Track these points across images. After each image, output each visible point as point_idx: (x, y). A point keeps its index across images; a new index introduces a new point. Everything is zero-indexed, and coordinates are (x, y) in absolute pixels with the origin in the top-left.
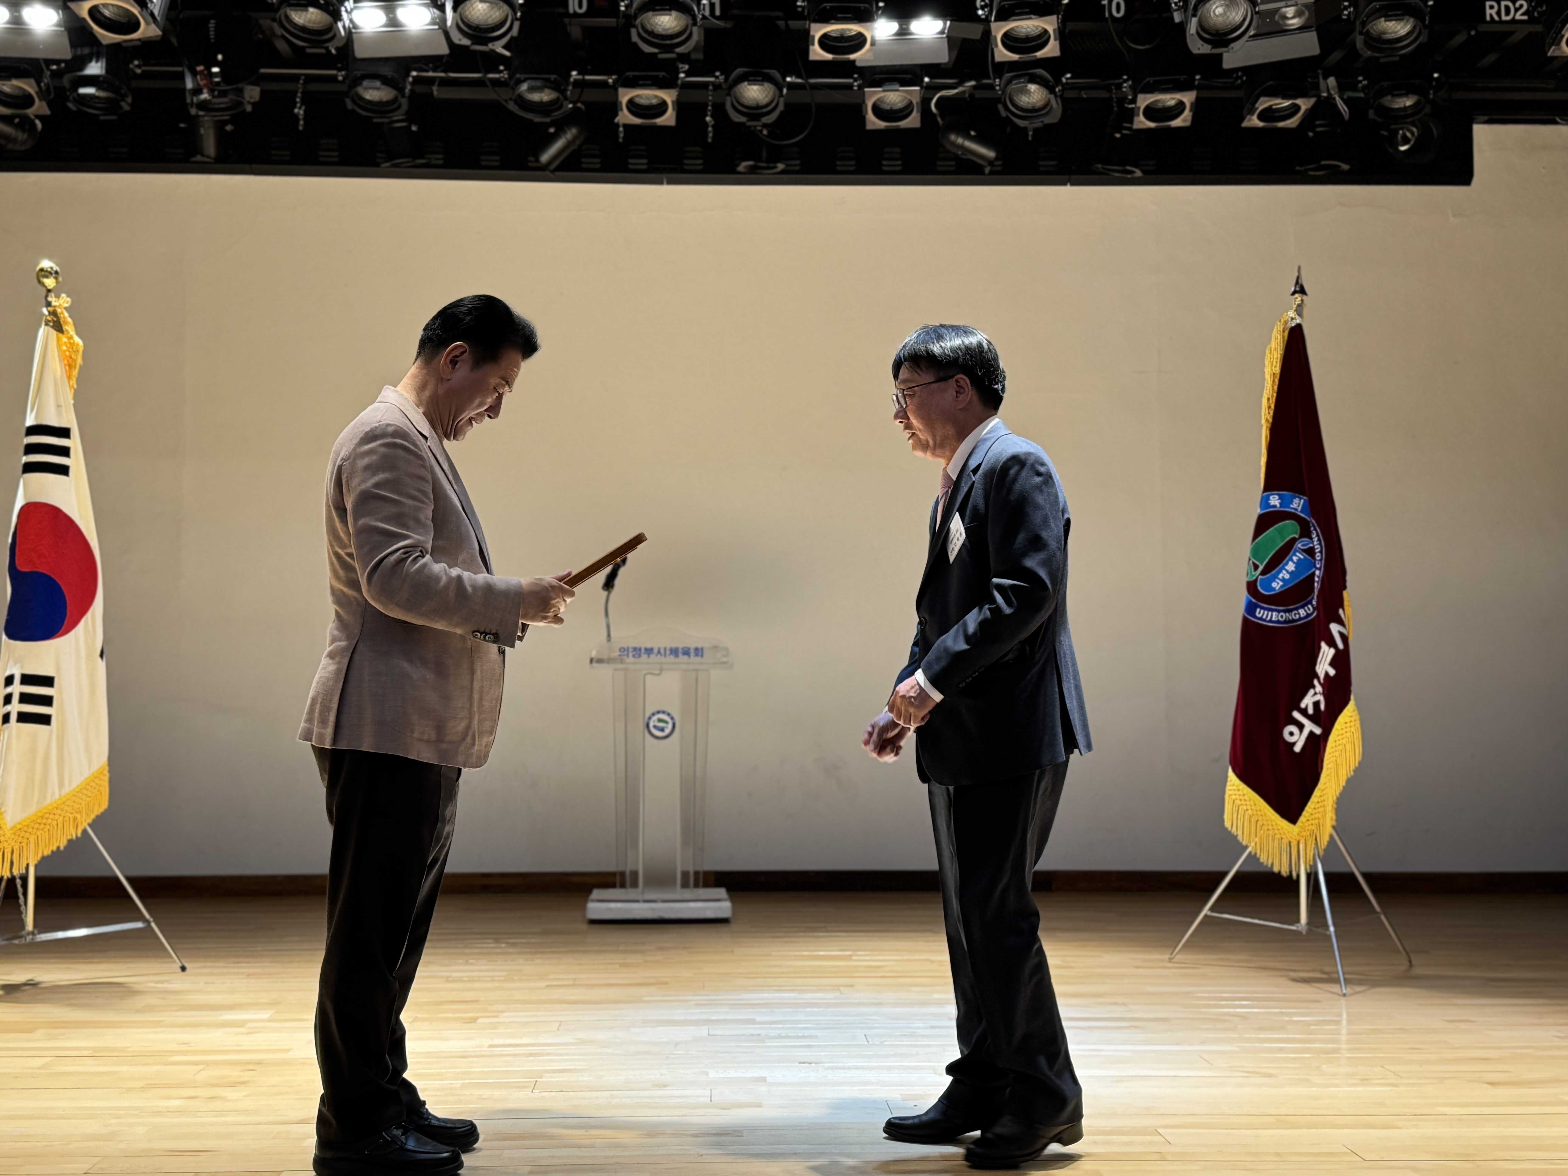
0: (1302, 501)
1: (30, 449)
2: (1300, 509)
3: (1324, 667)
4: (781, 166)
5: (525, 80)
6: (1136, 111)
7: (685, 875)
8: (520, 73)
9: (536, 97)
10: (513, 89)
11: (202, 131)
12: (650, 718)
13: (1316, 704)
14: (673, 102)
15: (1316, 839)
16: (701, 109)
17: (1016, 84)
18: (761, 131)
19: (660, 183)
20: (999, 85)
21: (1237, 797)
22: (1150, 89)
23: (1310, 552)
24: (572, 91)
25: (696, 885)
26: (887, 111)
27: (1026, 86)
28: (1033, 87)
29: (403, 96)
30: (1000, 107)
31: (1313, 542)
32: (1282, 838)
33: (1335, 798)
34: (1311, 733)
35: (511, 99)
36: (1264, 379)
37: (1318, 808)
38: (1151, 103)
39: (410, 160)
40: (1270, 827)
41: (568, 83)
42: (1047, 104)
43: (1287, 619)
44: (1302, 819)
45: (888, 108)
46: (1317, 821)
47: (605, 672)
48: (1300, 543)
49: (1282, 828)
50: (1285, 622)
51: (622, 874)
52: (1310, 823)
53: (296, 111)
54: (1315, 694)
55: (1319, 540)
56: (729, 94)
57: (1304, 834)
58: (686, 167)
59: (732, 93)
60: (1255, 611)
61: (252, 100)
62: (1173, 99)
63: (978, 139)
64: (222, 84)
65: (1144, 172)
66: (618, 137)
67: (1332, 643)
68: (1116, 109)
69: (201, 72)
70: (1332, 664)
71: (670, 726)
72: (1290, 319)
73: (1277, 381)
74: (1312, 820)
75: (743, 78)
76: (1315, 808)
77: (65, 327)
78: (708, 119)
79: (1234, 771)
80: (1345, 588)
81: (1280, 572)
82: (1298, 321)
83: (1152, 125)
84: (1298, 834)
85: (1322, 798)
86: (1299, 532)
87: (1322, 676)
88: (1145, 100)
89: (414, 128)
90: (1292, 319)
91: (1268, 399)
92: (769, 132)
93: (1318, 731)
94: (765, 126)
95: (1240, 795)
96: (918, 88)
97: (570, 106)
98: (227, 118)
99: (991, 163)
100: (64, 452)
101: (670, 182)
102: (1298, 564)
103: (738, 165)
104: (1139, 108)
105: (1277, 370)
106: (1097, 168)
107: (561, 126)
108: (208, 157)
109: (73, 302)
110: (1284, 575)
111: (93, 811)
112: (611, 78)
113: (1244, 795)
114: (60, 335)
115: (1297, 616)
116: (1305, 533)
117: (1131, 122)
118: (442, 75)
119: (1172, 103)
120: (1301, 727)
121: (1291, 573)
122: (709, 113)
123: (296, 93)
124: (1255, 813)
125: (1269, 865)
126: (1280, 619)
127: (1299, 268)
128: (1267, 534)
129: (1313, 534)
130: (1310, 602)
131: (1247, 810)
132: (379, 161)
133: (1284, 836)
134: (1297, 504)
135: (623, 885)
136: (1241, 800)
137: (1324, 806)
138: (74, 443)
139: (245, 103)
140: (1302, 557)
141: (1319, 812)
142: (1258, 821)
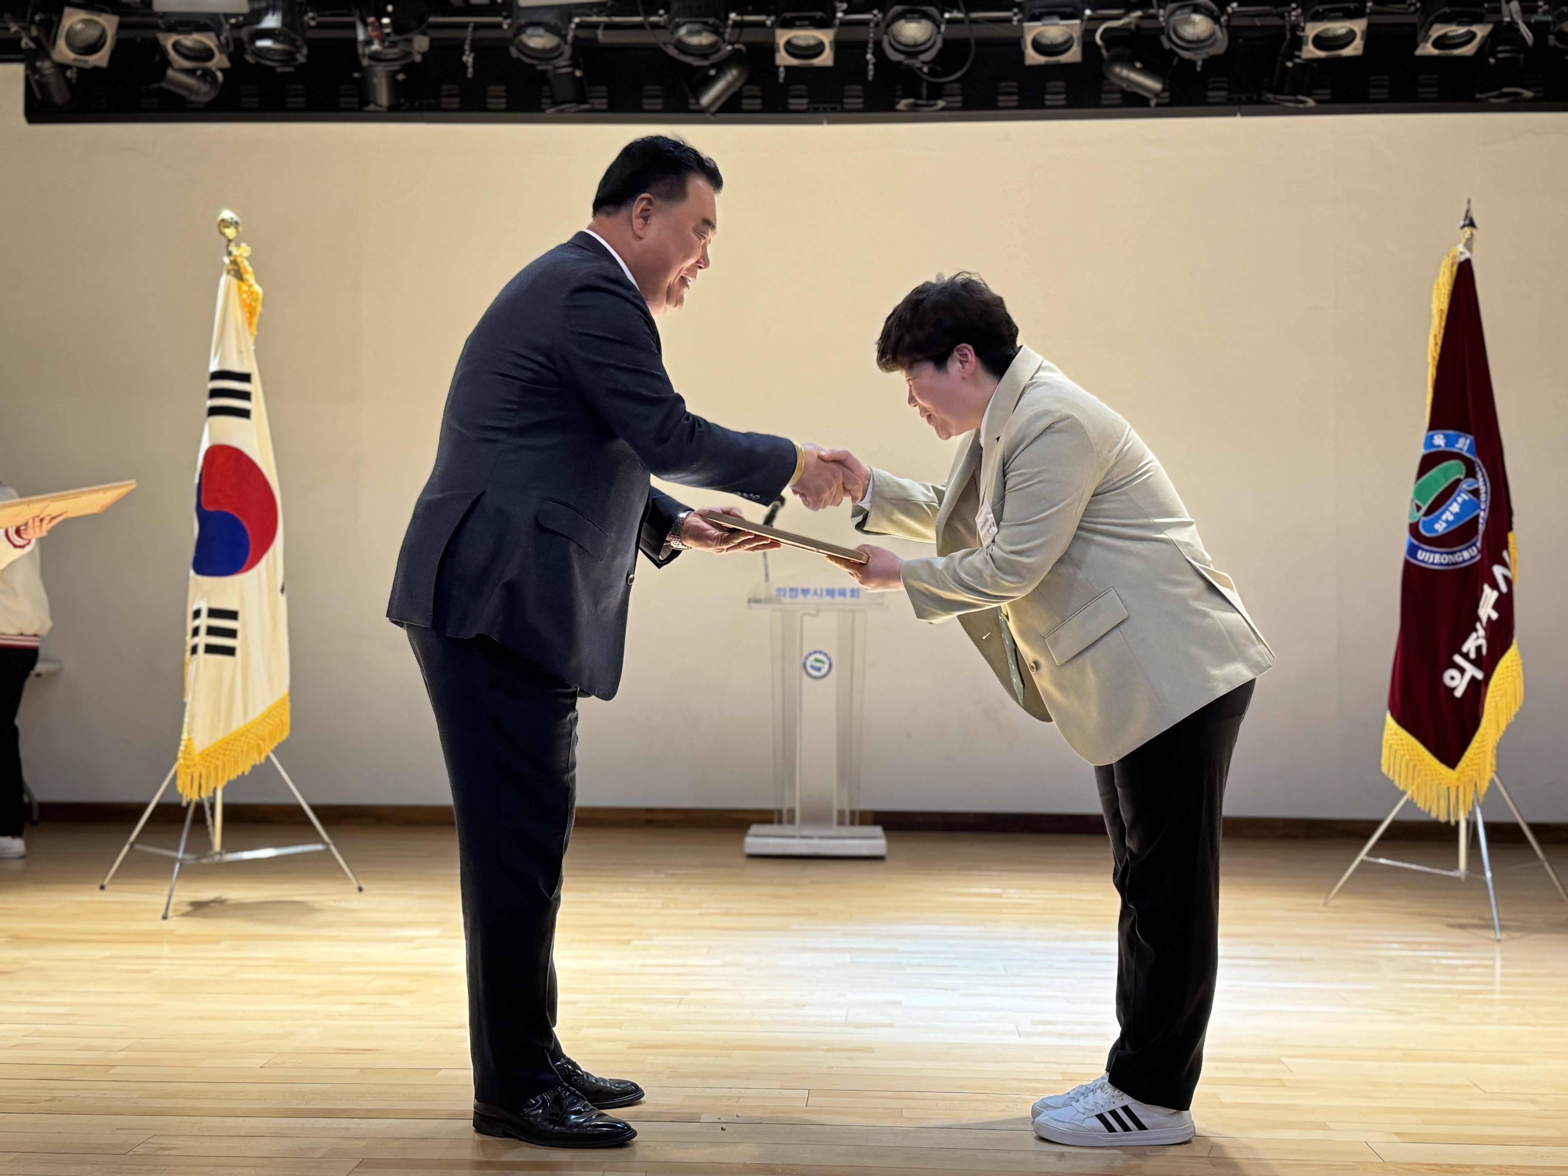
0: (1468, 441)
1: (215, 393)
2: (1465, 448)
3: (1487, 610)
4: (941, 103)
5: (684, 24)
6: (1305, 40)
7: (841, 813)
8: (679, 17)
9: (695, 40)
10: (672, 33)
11: (375, 80)
12: (807, 658)
13: (1479, 649)
14: (830, 43)
15: (1476, 785)
16: (862, 46)
17: (1179, 15)
18: (920, 69)
19: (819, 122)
20: (1163, 16)
21: (1395, 741)
22: (1317, 17)
23: (1476, 493)
24: (731, 34)
25: (852, 823)
26: (1047, 46)
27: (1189, 17)
28: (1197, 18)
29: (566, 42)
30: (1164, 39)
31: (1478, 483)
32: (1440, 784)
33: (1495, 744)
34: (1473, 679)
35: (670, 44)
36: (1430, 316)
37: (1479, 753)
38: (1322, 32)
39: (573, 105)
40: (1429, 773)
41: (726, 27)
42: (1212, 35)
43: (1450, 562)
44: (1462, 764)
45: (1048, 42)
46: (1476, 767)
47: (764, 612)
48: (1465, 483)
49: (1441, 774)
50: (1448, 564)
51: (780, 812)
52: (1470, 768)
53: (465, 58)
54: (1478, 637)
55: (1484, 480)
56: (886, 33)
57: (1463, 779)
58: (847, 107)
59: (890, 30)
60: (1416, 553)
61: (422, 50)
62: (1344, 27)
63: (1142, 71)
64: (392, 35)
65: (1318, 102)
66: (777, 77)
67: (1495, 586)
68: (1289, 37)
69: (372, 24)
70: (1496, 607)
71: (826, 667)
72: (1459, 254)
73: (1444, 317)
74: (1473, 765)
75: (900, 16)
76: (1475, 754)
77: (246, 276)
78: (869, 56)
79: (1392, 715)
80: (1510, 529)
81: (1443, 513)
82: (1467, 255)
83: (1321, 54)
84: (1458, 779)
85: (1483, 744)
86: (1464, 472)
87: (1484, 619)
88: (1313, 29)
89: (578, 73)
90: (1461, 253)
91: (1435, 336)
92: (929, 69)
93: (1480, 675)
94: (924, 63)
95: (1397, 740)
96: (1077, 22)
97: (729, 48)
98: (398, 68)
99: (1157, 95)
100: (246, 396)
101: (831, 122)
102: (1464, 505)
103: (898, 103)
104: (1307, 37)
105: (1445, 306)
106: (1268, 98)
107: (721, 67)
108: (381, 106)
109: (253, 252)
110: (1448, 516)
111: (275, 738)
112: (768, 19)
113: (1401, 739)
114: (241, 283)
115: (1461, 559)
116: (1471, 473)
117: (1300, 50)
118: (605, 19)
119: (1343, 31)
120: (1462, 671)
121: (1456, 515)
122: (870, 51)
123: (464, 40)
124: (1412, 758)
125: (1427, 810)
126: (1443, 562)
127: (1469, 201)
128: (1430, 476)
129: (1478, 474)
130: (1474, 544)
131: (1405, 755)
132: (544, 106)
133: (1442, 781)
134: (1463, 444)
135: (780, 822)
136: (1398, 745)
137: (1484, 752)
138: (254, 387)
139: (414, 52)
140: (1466, 498)
141: (1479, 758)
142: (1415, 766)
